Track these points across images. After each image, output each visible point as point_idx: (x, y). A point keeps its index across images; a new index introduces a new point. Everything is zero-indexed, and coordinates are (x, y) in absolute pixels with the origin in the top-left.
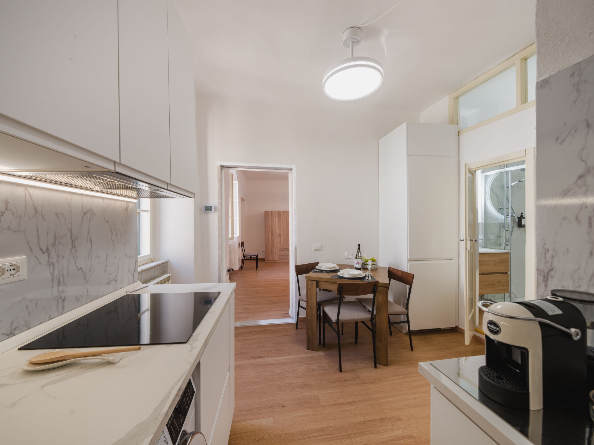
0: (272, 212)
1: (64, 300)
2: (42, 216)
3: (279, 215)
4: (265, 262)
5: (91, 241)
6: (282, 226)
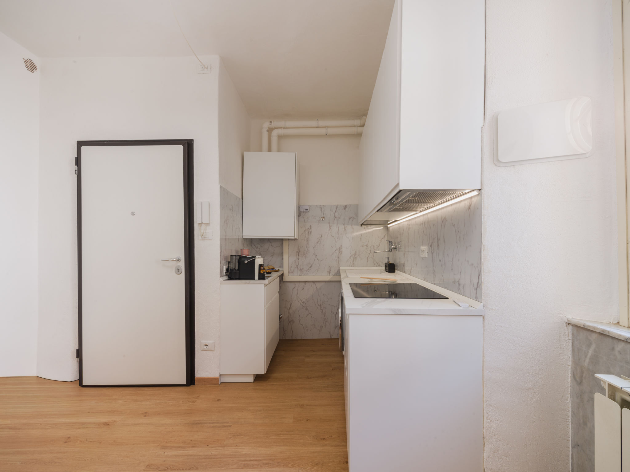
1: (435, 277)
2: (430, 227)
5: (445, 242)
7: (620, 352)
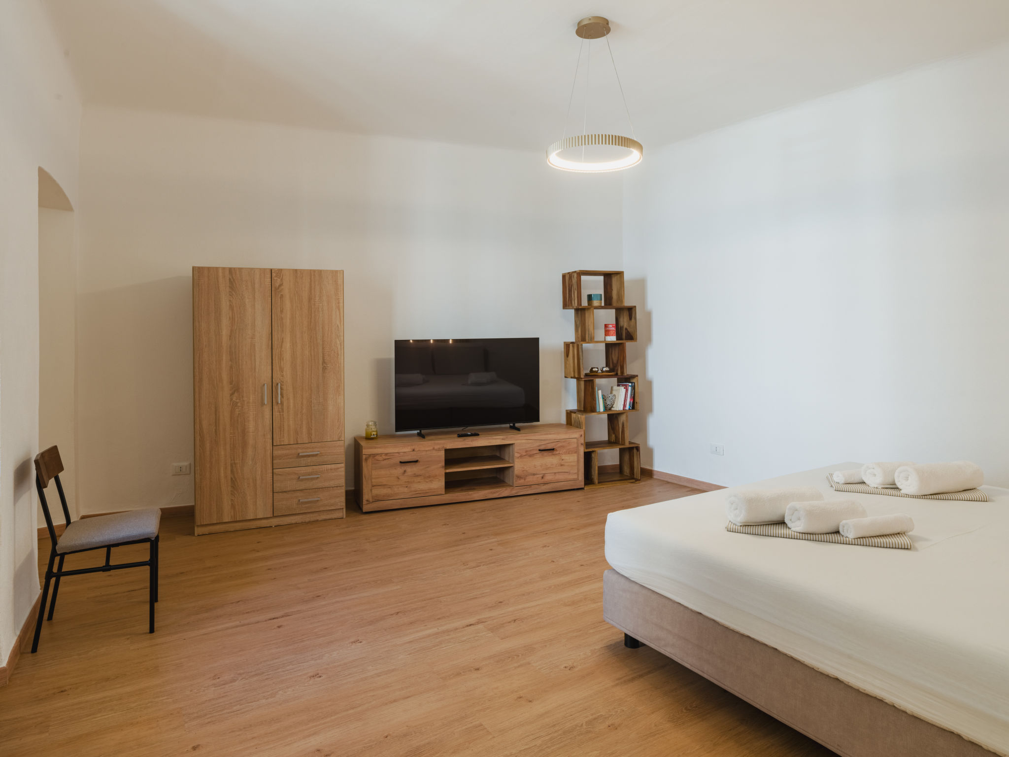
0: (233, 275)
3: (275, 290)
4: (192, 533)
6: (287, 345)
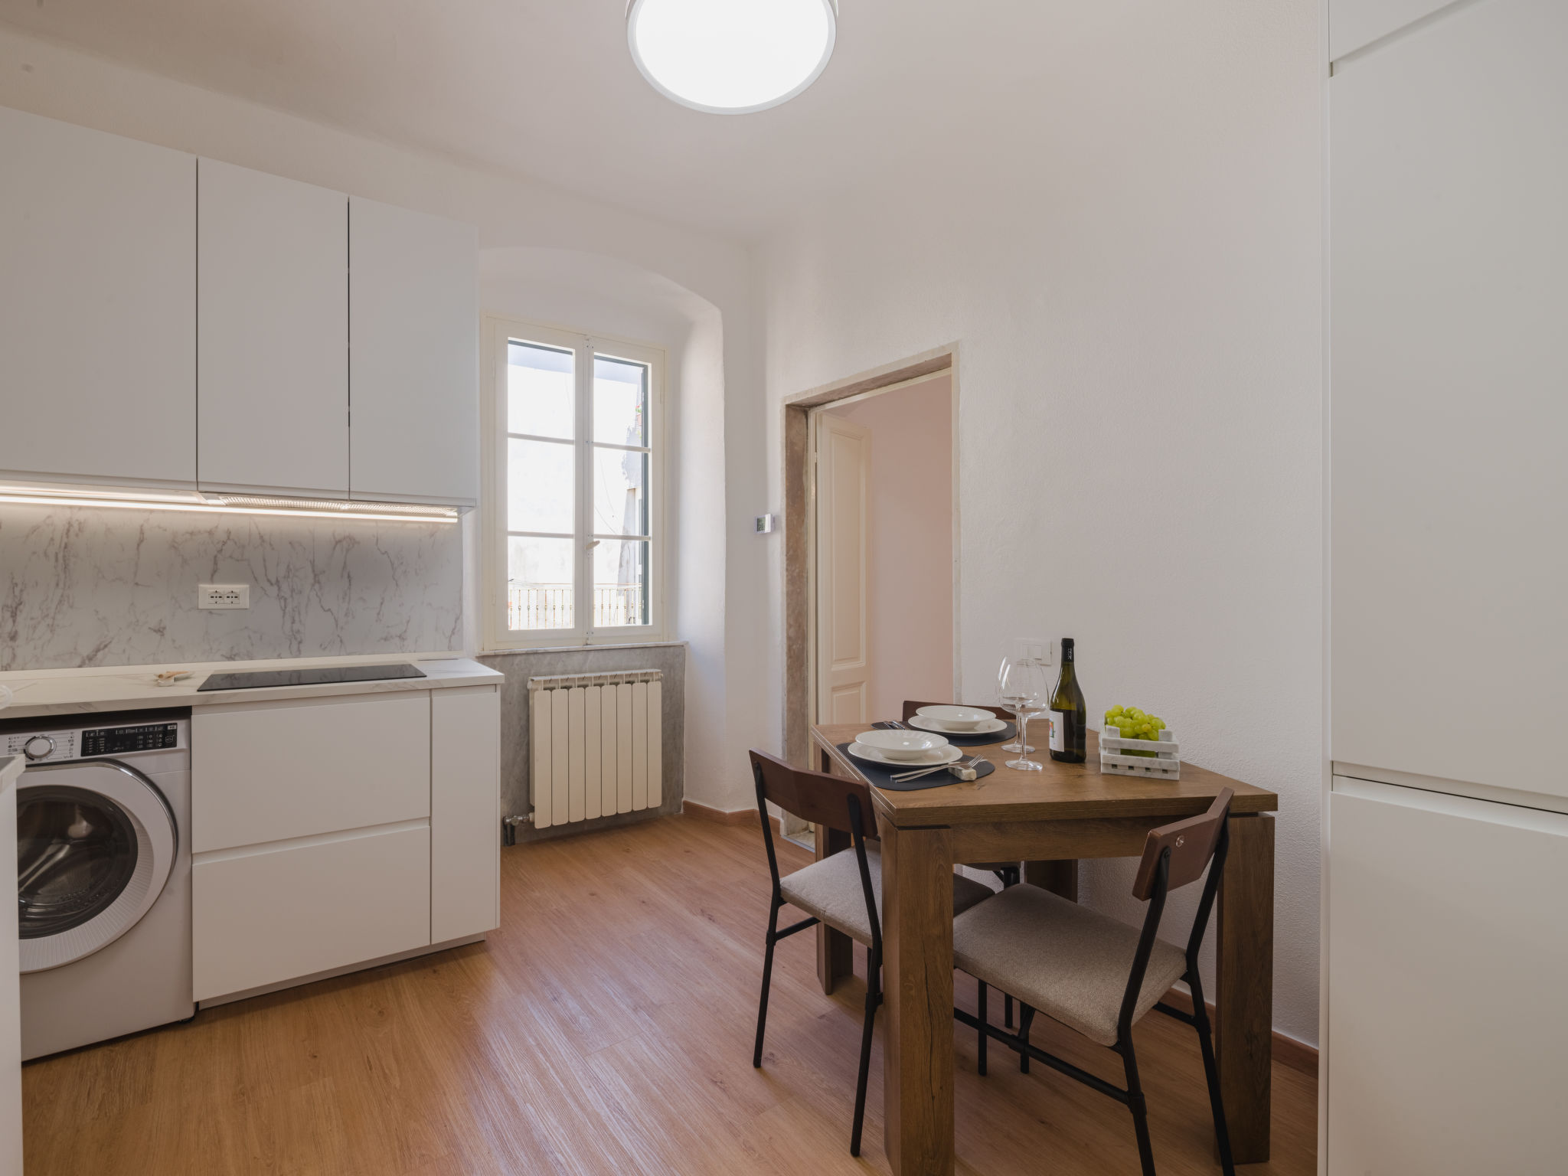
1: (300, 642)
2: (271, 545)
5: (349, 577)
7: (517, 665)
